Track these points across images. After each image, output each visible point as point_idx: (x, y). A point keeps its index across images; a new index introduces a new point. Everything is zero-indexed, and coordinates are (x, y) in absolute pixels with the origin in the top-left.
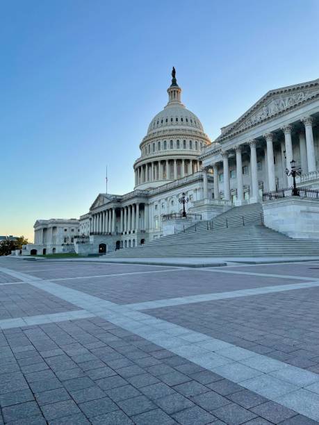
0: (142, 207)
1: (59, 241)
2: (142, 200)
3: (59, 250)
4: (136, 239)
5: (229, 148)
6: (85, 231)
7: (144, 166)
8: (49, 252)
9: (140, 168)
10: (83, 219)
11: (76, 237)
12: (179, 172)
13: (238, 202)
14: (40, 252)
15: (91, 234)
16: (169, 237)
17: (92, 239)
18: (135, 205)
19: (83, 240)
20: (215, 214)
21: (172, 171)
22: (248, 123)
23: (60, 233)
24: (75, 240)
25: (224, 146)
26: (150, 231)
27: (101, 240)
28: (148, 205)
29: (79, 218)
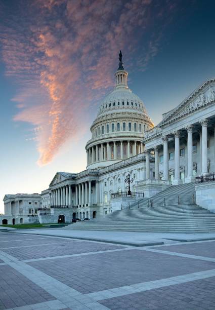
0: (93, 184)
1: (25, 213)
2: (93, 178)
3: (26, 220)
4: (89, 211)
5: (169, 133)
6: (46, 204)
7: (95, 147)
8: (18, 222)
9: (91, 149)
10: (44, 193)
11: (39, 209)
12: (125, 153)
13: (175, 181)
14: (10, 222)
15: (52, 207)
16: (117, 212)
17: (52, 211)
18: (87, 182)
19: (45, 212)
20: (155, 192)
21: (119, 151)
22: (187, 110)
23: (25, 205)
24: (39, 212)
25: (164, 131)
26: (101, 205)
27: (60, 212)
28: (99, 182)
29: (40, 193)
